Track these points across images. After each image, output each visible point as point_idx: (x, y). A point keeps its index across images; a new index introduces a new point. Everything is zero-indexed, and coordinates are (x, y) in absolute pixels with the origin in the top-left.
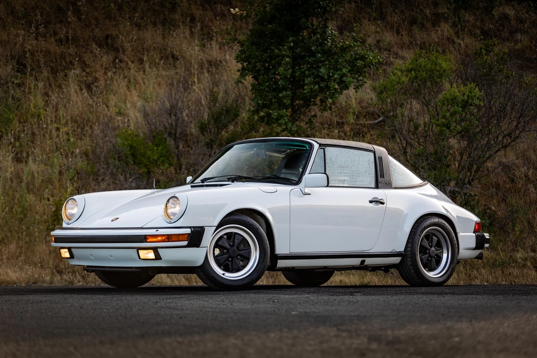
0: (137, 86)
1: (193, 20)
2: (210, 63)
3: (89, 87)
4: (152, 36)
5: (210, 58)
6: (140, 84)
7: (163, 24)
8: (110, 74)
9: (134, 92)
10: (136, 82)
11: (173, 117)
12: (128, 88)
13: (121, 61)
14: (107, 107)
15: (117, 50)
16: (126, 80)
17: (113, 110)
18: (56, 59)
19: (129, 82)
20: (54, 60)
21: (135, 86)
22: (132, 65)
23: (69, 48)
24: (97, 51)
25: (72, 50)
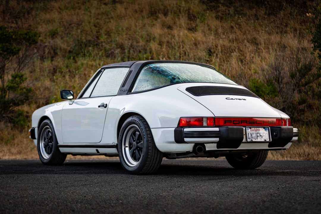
0: (266, 60)
1: (295, 30)
2: (302, 49)
3: (242, 61)
4: (275, 38)
5: (303, 47)
6: (267, 59)
7: (281, 32)
8: (252, 55)
9: (263, 63)
10: (265, 58)
11: (277, 71)
12: (261, 61)
13: (259, 49)
14: (250, 70)
15: (257, 44)
16: (260, 58)
17: (253, 71)
18: (227, 49)
19: (262, 58)
20: (226, 49)
21: (264, 60)
22: (264, 51)
23: (234, 43)
24: (248, 45)
25: (235, 44)
